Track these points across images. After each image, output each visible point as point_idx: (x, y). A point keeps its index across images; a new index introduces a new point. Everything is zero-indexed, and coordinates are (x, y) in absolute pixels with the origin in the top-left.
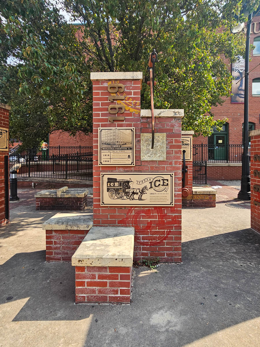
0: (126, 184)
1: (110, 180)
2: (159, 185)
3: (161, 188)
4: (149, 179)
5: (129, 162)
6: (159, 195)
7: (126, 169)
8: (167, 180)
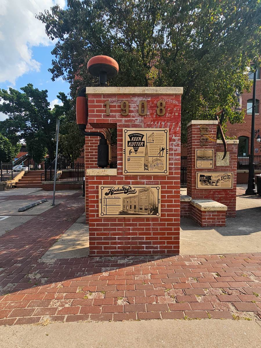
0: (209, 178)
1: (201, 176)
2: (226, 178)
3: (227, 179)
4: (221, 175)
5: (211, 167)
6: (226, 183)
7: (209, 170)
8: (230, 176)
